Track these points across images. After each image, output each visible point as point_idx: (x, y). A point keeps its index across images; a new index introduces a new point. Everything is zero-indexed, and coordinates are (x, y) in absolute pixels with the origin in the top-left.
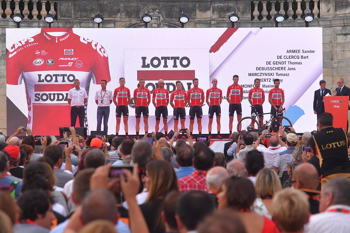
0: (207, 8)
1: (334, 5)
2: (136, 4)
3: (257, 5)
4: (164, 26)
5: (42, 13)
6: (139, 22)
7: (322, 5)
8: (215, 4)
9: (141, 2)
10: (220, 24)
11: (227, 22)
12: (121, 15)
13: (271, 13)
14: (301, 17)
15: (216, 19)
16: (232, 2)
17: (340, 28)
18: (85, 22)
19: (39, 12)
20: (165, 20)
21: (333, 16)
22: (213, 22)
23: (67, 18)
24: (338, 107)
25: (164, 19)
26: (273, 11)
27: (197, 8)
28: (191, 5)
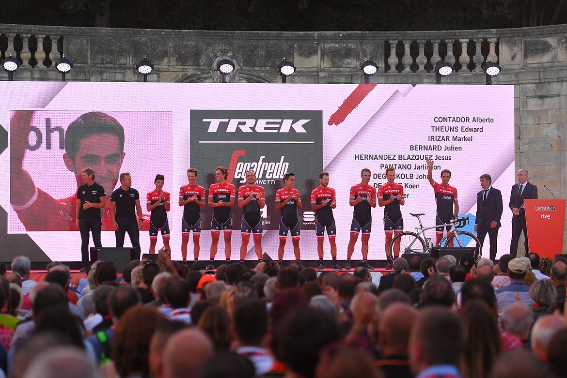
0: (311, 50)
1: (523, 49)
2: (195, 43)
3: (394, 47)
4: (241, 80)
6: (199, 73)
7: (504, 49)
8: (325, 45)
9: (203, 40)
10: (333, 78)
11: (346, 74)
12: (169, 61)
13: (417, 60)
15: (328, 69)
16: (354, 41)
17: (533, 86)
18: (110, 71)
19: (33, 54)
20: (242, 70)
21: (521, 66)
22: (322, 75)
23: (79, 65)
24: (548, 217)
25: (239, 65)
27: (295, 50)
28: (285, 46)
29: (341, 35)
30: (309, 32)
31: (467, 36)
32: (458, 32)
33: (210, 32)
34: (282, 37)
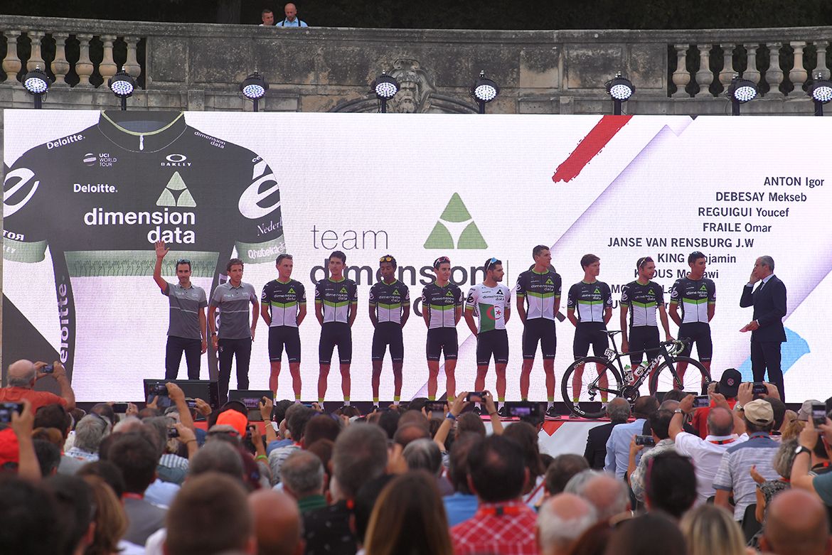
0: (548, 60)
2: (358, 48)
3: (683, 55)
4: (433, 108)
5: (102, 68)
6: (365, 97)
8: (571, 52)
9: (372, 43)
10: (583, 106)
11: (603, 99)
12: (317, 78)
13: (721, 76)
14: (804, 88)
15: (574, 90)
16: (617, 45)
18: (220, 94)
19: (96, 67)
20: (435, 92)
22: (564, 100)
23: (171, 83)
25: (432, 87)
26: (728, 72)
27: (521, 60)
28: (505, 53)
29: (596, 36)
30: (544, 31)
31: (803, 36)
32: (788, 31)
33: (384, 31)
34: (501, 39)
